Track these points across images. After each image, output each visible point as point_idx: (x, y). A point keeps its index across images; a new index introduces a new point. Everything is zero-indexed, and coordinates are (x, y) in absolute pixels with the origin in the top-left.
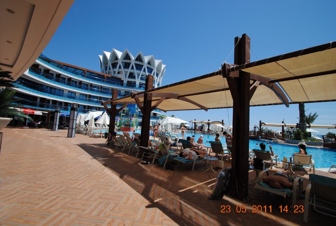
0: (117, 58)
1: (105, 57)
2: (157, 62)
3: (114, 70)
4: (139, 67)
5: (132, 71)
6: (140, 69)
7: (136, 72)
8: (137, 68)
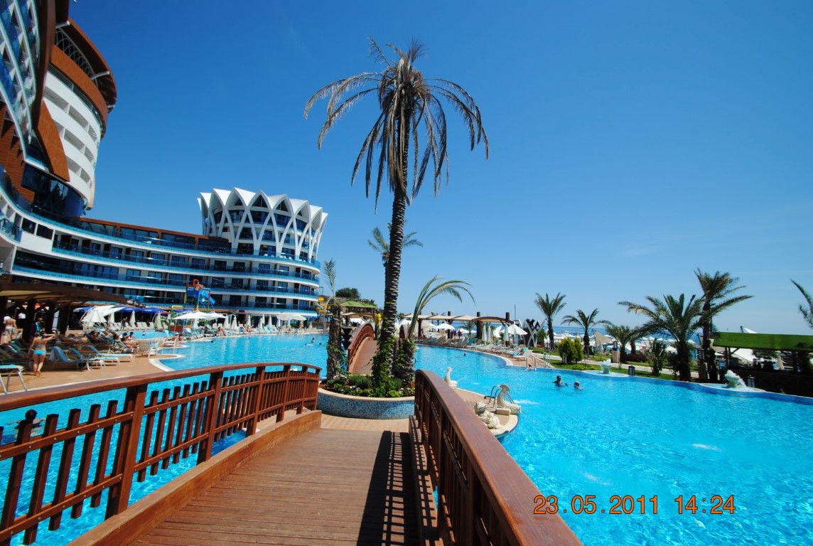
0: (239, 202)
1: (216, 199)
2: (314, 210)
3: (236, 224)
4: (282, 221)
5: (269, 228)
6: (285, 225)
7: (276, 229)
8: (278, 223)
